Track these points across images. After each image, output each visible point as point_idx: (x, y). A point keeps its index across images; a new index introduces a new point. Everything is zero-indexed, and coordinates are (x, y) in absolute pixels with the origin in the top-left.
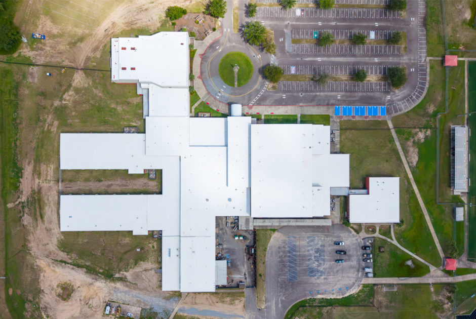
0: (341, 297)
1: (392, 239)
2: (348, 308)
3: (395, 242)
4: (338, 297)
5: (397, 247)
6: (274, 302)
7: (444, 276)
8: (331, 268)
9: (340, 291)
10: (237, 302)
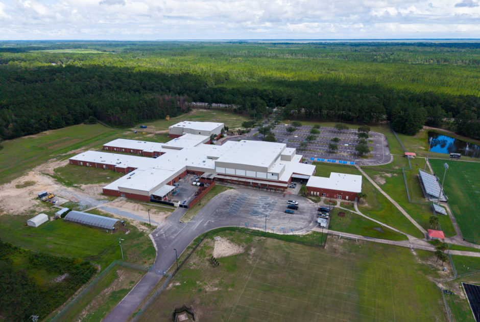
0: (282, 234)
1: (355, 211)
2: (288, 243)
3: (359, 213)
4: (278, 233)
5: (361, 216)
6: (201, 221)
7: (430, 247)
8: (277, 215)
9: (283, 230)
10: (161, 213)
